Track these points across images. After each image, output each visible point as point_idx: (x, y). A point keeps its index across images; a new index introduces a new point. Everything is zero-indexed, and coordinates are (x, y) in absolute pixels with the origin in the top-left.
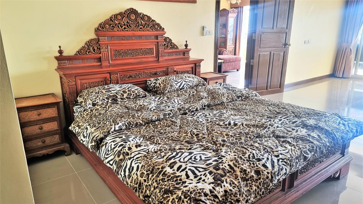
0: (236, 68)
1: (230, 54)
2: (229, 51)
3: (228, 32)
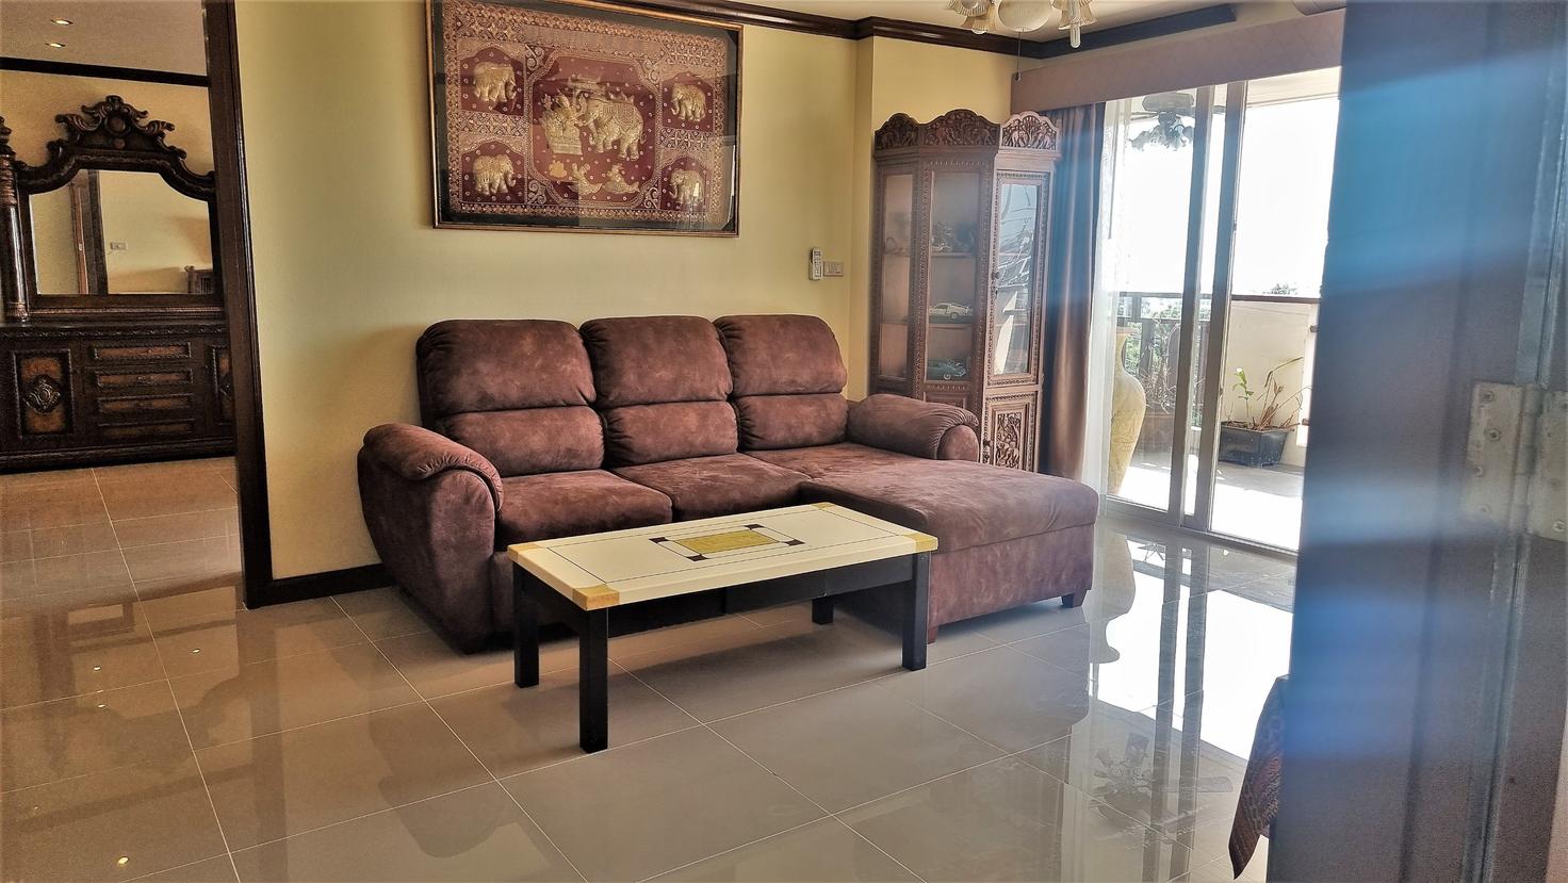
0: (1057, 581)
1: (1008, 440)
2: (1001, 422)
3: (990, 281)
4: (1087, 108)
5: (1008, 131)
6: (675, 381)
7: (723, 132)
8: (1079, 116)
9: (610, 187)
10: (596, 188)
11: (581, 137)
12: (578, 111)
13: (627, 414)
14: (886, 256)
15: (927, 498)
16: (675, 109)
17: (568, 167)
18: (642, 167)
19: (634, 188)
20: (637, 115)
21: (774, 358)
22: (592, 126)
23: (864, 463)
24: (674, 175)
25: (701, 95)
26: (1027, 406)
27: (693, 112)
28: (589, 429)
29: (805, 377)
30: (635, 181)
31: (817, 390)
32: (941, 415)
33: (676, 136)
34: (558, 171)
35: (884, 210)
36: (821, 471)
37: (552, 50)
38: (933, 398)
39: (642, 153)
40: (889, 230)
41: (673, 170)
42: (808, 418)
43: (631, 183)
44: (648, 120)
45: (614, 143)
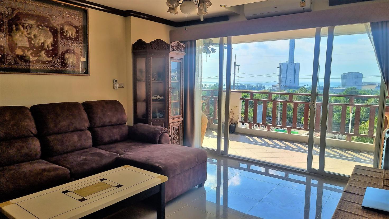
0: (198, 180)
1: (176, 134)
2: (173, 129)
3: (169, 89)
4: (191, 41)
5: (172, 47)
6: (69, 125)
7: (83, 42)
8: (189, 43)
9: (41, 58)
10: (35, 58)
11: (29, 41)
12: (27, 31)
13: (51, 138)
14: (137, 82)
15: (160, 161)
16: (65, 33)
17: (23, 51)
18: (53, 52)
19: (50, 59)
20: (50, 34)
21: (104, 115)
22: (33, 37)
23: (136, 147)
24: (66, 55)
25: (74, 29)
26: (180, 124)
27: (72, 35)
28: (36, 145)
29: (114, 120)
30: (50, 57)
31: (118, 124)
32: (158, 130)
33: (66, 42)
34: (19, 52)
35: (136, 68)
36: (123, 152)
37: (15, 10)
38: (154, 124)
39: (53, 47)
40: (138, 74)
41: (65, 54)
42: (116, 133)
43: (49, 57)
44: (55, 36)
45: (42, 43)
